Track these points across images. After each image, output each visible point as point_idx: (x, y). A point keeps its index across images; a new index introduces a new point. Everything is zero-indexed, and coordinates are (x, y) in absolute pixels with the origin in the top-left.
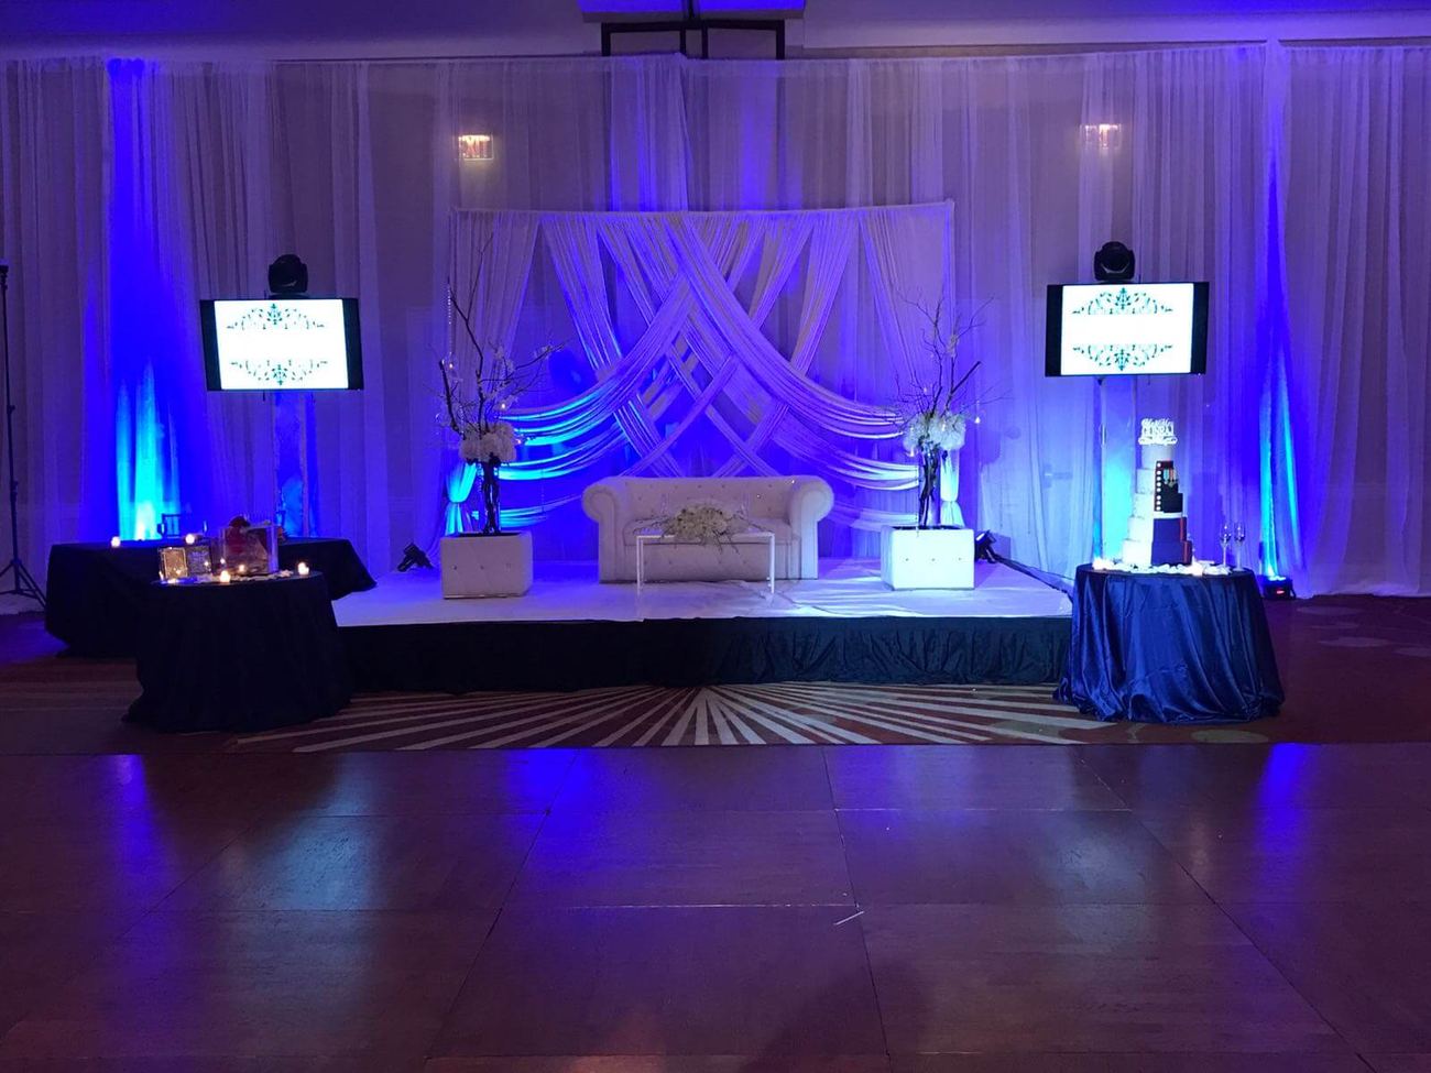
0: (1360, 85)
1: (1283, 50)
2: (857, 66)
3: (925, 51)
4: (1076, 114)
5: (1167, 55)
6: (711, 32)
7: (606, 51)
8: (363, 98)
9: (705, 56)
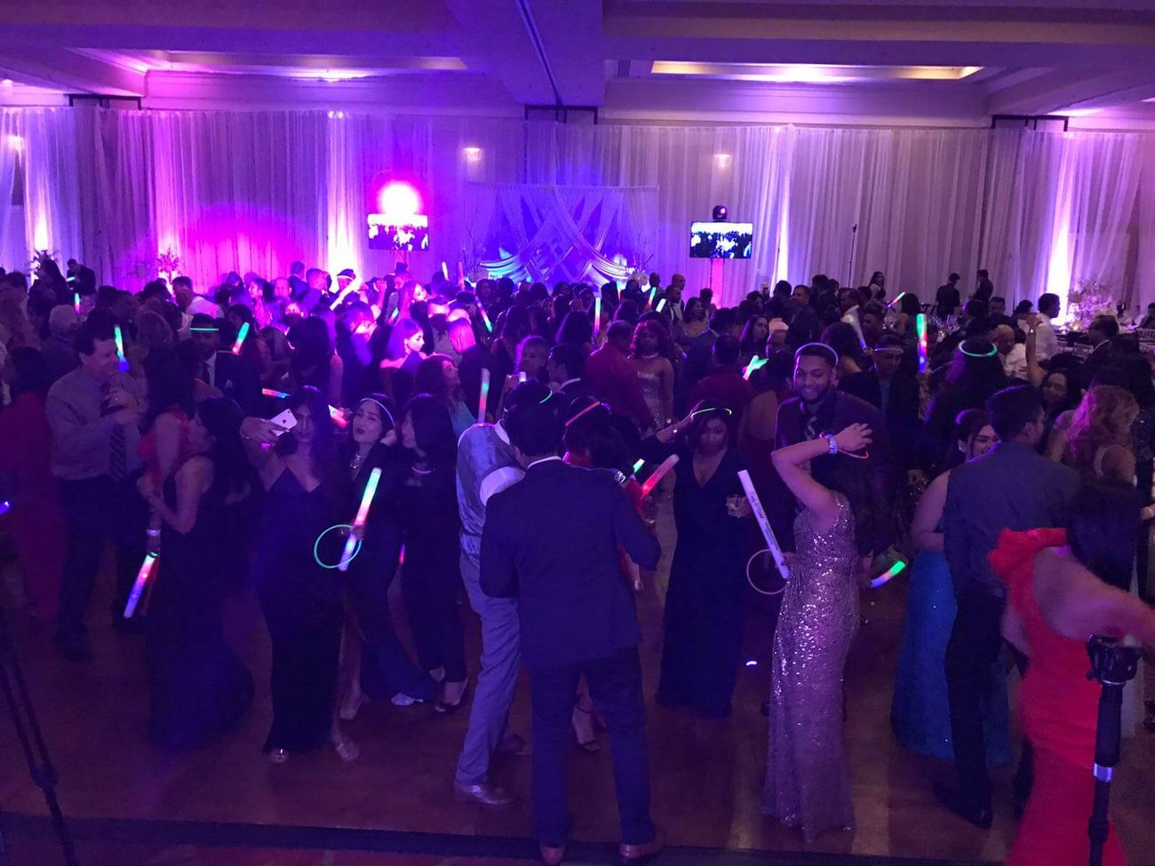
0: (825, 142)
1: (795, 128)
2: (626, 129)
3: (653, 122)
4: (712, 150)
5: (748, 128)
6: (568, 112)
7: (526, 118)
8: (430, 132)
9: (565, 122)
